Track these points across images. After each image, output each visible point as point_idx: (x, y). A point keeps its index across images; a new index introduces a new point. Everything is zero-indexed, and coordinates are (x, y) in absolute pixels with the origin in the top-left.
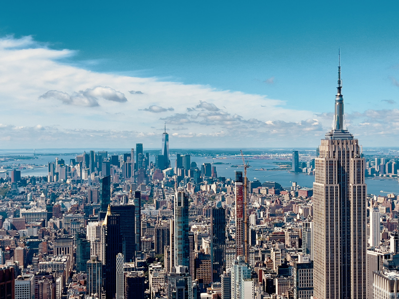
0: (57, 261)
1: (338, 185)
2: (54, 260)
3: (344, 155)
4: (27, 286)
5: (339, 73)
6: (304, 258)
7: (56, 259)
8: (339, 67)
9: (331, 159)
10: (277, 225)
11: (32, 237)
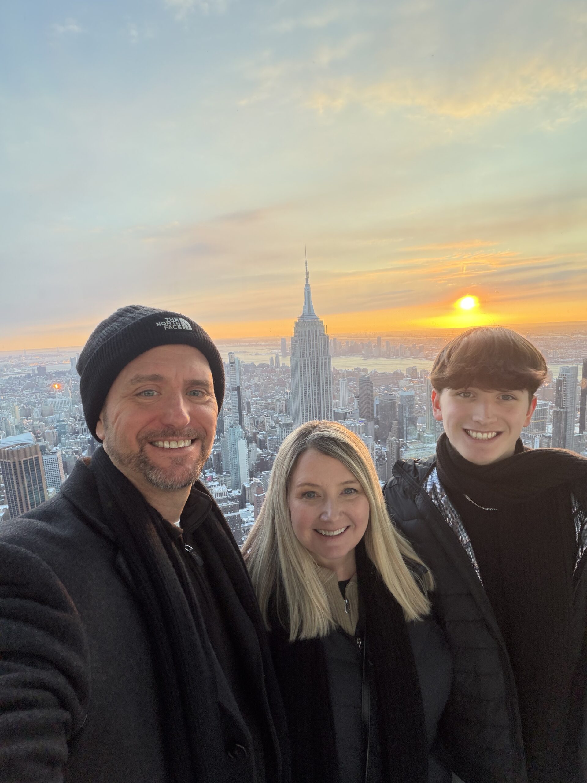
0: (83, 438)
1: (309, 358)
2: (80, 438)
3: (313, 334)
4: (54, 459)
5: (306, 266)
6: (286, 419)
7: (82, 437)
8: (306, 261)
9: (303, 338)
10: (269, 397)
11: (59, 421)
